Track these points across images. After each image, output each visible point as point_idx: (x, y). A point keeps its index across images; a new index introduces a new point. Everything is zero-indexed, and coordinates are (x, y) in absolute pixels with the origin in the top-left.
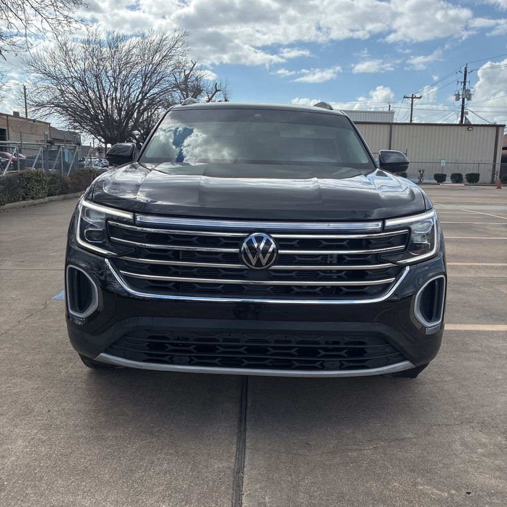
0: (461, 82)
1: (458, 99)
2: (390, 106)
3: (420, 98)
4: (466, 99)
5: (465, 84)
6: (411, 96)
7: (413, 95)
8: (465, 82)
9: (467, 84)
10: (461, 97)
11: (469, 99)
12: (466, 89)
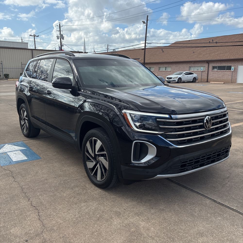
0: (58, 31)
1: (58, 39)
2: (22, 39)
3: (38, 36)
4: (62, 39)
5: (60, 32)
6: (33, 35)
7: (34, 35)
8: (60, 31)
9: (61, 32)
10: (59, 38)
11: (63, 39)
12: (61, 34)
